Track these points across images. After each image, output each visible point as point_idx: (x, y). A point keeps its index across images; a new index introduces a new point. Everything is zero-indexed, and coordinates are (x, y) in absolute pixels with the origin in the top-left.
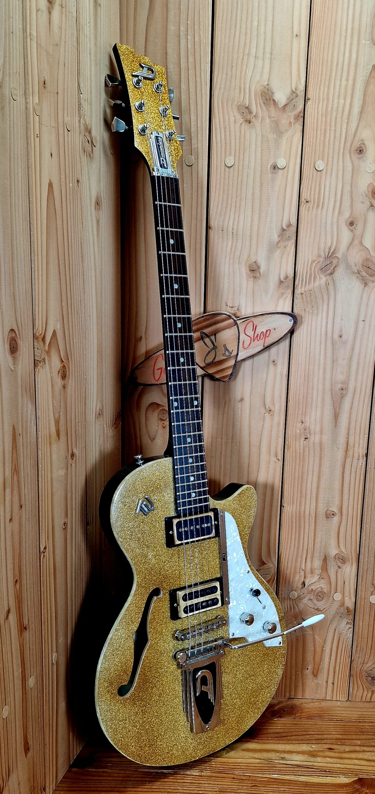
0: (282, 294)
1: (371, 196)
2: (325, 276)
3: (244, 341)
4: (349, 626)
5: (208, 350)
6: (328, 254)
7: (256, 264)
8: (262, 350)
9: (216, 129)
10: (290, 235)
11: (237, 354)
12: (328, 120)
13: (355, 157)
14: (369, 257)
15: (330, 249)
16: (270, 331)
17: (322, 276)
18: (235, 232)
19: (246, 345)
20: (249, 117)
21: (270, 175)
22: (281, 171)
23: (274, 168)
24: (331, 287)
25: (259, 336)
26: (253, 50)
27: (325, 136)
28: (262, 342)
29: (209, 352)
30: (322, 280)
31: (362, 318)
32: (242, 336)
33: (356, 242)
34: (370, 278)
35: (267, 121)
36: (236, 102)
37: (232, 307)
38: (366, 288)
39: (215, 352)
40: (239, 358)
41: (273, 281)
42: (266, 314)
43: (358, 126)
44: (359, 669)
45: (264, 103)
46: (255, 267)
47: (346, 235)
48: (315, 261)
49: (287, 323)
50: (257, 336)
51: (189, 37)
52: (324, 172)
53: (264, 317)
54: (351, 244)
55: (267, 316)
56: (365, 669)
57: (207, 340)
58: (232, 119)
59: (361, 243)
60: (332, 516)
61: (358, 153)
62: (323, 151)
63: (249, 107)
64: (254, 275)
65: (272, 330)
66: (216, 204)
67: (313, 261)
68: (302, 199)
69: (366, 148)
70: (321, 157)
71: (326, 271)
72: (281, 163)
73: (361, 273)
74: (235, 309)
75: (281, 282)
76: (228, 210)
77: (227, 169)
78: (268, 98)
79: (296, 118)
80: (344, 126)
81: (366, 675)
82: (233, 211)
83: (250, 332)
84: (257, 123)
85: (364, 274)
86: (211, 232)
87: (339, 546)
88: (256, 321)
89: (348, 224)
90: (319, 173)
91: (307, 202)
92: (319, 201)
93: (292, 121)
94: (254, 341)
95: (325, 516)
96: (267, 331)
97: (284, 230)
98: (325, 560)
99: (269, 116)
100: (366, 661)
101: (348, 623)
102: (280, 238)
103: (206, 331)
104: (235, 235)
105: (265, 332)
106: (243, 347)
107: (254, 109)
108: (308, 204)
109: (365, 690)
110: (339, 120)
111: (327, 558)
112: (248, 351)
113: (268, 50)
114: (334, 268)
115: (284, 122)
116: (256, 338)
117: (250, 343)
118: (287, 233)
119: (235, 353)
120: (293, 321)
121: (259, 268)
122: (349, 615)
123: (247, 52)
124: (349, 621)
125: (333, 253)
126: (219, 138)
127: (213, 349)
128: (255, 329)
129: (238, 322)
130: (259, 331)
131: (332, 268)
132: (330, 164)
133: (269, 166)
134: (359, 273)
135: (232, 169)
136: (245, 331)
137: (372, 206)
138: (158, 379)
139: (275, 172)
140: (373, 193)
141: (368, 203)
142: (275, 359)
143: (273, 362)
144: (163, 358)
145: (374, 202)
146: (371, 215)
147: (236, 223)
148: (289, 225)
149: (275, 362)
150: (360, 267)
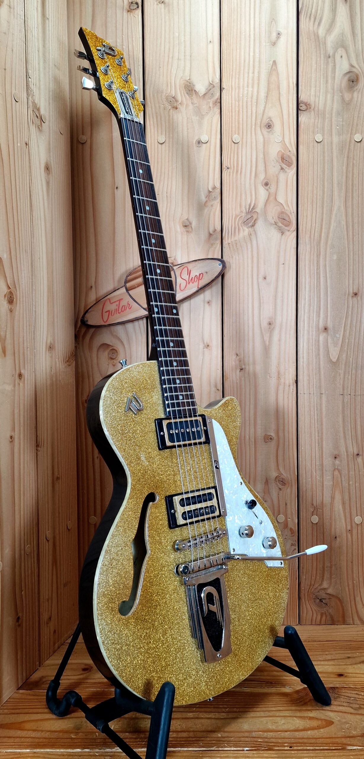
0: (212, 245)
1: (280, 161)
2: (247, 228)
3: (180, 284)
4: (293, 547)
6: (249, 210)
7: (188, 220)
8: (197, 291)
9: (149, 115)
10: (216, 196)
12: (241, 104)
13: (265, 131)
14: (283, 210)
15: (250, 205)
16: (203, 274)
17: (245, 228)
18: (169, 196)
19: (183, 287)
20: (175, 105)
21: (196, 148)
22: (204, 145)
23: (199, 143)
24: (253, 237)
25: (193, 279)
26: (176, 55)
27: (239, 116)
28: (196, 284)
30: (245, 231)
31: (282, 261)
32: (179, 279)
33: (272, 198)
34: (286, 228)
35: (191, 107)
36: (165, 93)
37: (170, 258)
38: (283, 236)
40: (177, 299)
41: (204, 234)
42: (198, 260)
43: (265, 107)
44: (306, 591)
45: (187, 93)
46: (187, 223)
47: (263, 193)
48: (238, 216)
49: (217, 267)
50: (192, 279)
51: (124, 47)
52: (240, 143)
53: (197, 263)
54: (267, 200)
55: (199, 262)
56: (312, 591)
58: (162, 106)
59: (276, 199)
60: (270, 440)
61: (267, 128)
62: (239, 127)
63: (175, 97)
64: (187, 230)
65: (205, 274)
67: (236, 216)
68: (224, 166)
69: (273, 123)
70: (237, 133)
71: (248, 224)
72: (204, 138)
73: (278, 224)
74: (173, 258)
75: (210, 235)
76: (162, 178)
77: (160, 145)
78: (190, 89)
79: (215, 103)
80: (254, 108)
81: (314, 598)
82: (166, 179)
83: (185, 276)
84: (182, 109)
85: (280, 224)
87: (278, 469)
88: (190, 266)
89: (264, 184)
90: (236, 144)
91: (228, 168)
92: (237, 166)
93: (211, 105)
94: (189, 283)
95: (263, 440)
96: (200, 275)
97: (210, 192)
98: (267, 482)
99: (192, 103)
100: (313, 583)
101: (292, 545)
102: (207, 199)
104: (169, 198)
105: (198, 275)
106: (180, 289)
107: (179, 98)
108: (229, 170)
109: (314, 612)
110: (249, 103)
111: (269, 481)
112: (184, 292)
113: (188, 53)
114: (254, 221)
115: (204, 107)
116: (191, 281)
117: (186, 286)
118: (213, 195)
120: (221, 265)
121: (191, 223)
122: (293, 536)
123: (171, 56)
124: (293, 543)
125: (253, 208)
128: (189, 273)
129: (175, 268)
130: (193, 275)
131: (253, 221)
132: (245, 137)
133: (195, 141)
134: (276, 224)
135: (164, 145)
136: (181, 275)
137: (282, 169)
138: (107, 321)
139: (200, 146)
140: (283, 159)
141: (280, 167)
142: (210, 301)
143: (208, 302)
144: (110, 302)
145: (284, 166)
146: (282, 176)
147: (169, 188)
148: (214, 188)
149: (210, 303)
150: (277, 219)
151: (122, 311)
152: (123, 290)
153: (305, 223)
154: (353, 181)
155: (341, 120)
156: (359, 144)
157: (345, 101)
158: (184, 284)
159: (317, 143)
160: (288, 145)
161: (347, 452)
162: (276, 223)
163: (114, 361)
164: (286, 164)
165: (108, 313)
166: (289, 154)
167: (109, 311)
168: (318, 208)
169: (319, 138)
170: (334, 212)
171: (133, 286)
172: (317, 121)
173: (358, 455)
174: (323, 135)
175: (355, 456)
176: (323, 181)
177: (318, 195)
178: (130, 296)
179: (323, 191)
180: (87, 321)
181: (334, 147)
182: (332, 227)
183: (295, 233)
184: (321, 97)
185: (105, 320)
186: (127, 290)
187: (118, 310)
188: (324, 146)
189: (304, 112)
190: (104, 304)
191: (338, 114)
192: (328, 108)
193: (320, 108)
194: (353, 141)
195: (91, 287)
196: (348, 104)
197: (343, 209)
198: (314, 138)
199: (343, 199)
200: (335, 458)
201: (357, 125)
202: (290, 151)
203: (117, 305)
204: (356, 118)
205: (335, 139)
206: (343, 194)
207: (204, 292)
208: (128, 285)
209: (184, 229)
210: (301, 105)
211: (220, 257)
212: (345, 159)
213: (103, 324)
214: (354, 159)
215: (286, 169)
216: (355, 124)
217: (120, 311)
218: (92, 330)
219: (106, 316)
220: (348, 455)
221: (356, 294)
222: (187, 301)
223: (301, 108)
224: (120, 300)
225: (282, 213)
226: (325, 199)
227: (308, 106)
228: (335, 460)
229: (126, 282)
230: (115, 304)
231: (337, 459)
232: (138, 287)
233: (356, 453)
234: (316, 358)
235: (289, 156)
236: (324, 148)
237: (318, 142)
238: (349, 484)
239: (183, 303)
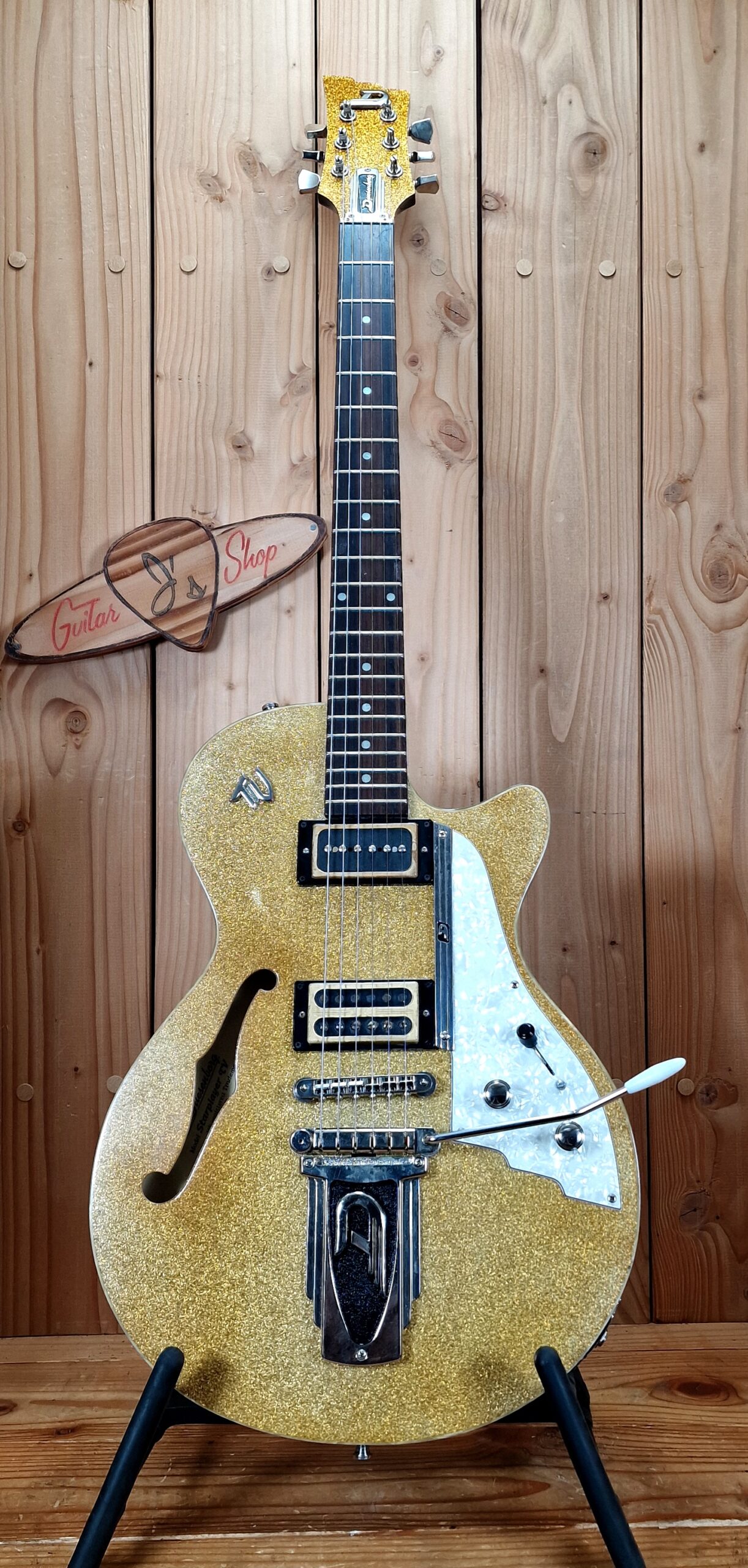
0: (297, 486)
1: (443, 314)
3: (226, 569)
5: (159, 587)
7: (245, 435)
8: (264, 585)
9: (162, 213)
10: (305, 384)
11: (216, 594)
13: (410, 251)
14: (450, 417)
16: (276, 548)
18: (203, 380)
19: (232, 573)
20: (219, 193)
21: (261, 283)
22: (280, 278)
23: (269, 272)
25: (255, 557)
26: (221, 89)
28: (260, 569)
29: (161, 592)
31: (447, 525)
32: (224, 559)
33: (425, 391)
34: (456, 454)
35: (252, 197)
36: (196, 169)
37: (204, 514)
38: (451, 472)
39: (173, 591)
40: (221, 600)
41: (279, 466)
42: (267, 517)
45: (245, 169)
46: (243, 441)
47: (405, 380)
49: (307, 535)
50: (252, 559)
51: (110, 71)
53: (262, 523)
54: (415, 395)
55: (269, 521)
57: (156, 569)
58: (190, 195)
59: (434, 394)
61: (415, 245)
63: (219, 176)
64: (242, 455)
65: (281, 547)
66: (167, 333)
68: (323, 322)
69: (428, 235)
72: (280, 264)
73: (438, 446)
74: (211, 516)
75: (294, 466)
76: (190, 346)
77: (185, 276)
78: (251, 161)
82: (198, 347)
83: (237, 551)
84: (234, 201)
85: (444, 447)
86: (160, 385)
88: (248, 531)
89: (407, 360)
91: (331, 326)
93: (295, 195)
94: (246, 567)
96: (269, 549)
97: (292, 376)
99: (255, 191)
102: (286, 389)
103: (154, 551)
104: (203, 386)
105: (266, 550)
106: (226, 579)
107: (227, 178)
112: (236, 586)
113: (246, 86)
115: (281, 199)
116: (250, 562)
117: (240, 572)
118: (299, 382)
119: (210, 591)
120: (317, 529)
121: (250, 442)
123: (210, 91)
126: (168, 228)
127: (168, 585)
128: (246, 545)
129: (215, 533)
130: (254, 549)
133: (260, 269)
134: (435, 447)
135: (192, 276)
136: (227, 550)
137: (447, 330)
138: (63, 647)
139: (270, 278)
140: (448, 309)
141: (441, 327)
142: (291, 607)
143: (289, 611)
144: (71, 605)
145: (452, 325)
146: (447, 346)
147: (204, 367)
148: (302, 368)
149: (292, 612)
150: (436, 434)
151: (97, 626)
152: (102, 580)
153: (496, 444)
154: (596, 354)
155: (572, 231)
156: (610, 281)
157: (578, 193)
158: (233, 567)
159: (520, 278)
160: (458, 280)
161: (590, 937)
162: (434, 444)
163: (79, 737)
164: (454, 321)
165: (66, 629)
166: (461, 298)
167: (68, 626)
168: (523, 413)
169: (524, 267)
170: (559, 423)
171: (122, 572)
172: (519, 232)
173: (613, 943)
174: (534, 261)
175: (607, 945)
176: (535, 358)
177: (524, 386)
178: (116, 592)
179: (535, 377)
180: (20, 646)
181: (557, 287)
182: (553, 454)
183: (475, 466)
184: (528, 184)
185: (60, 646)
186: (110, 580)
187: (90, 625)
188: (535, 283)
189: (494, 214)
190: (58, 610)
191: (565, 218)
192: (543, 207)
193: (526, 206)
194: (597, 276)
195: (31, 575)
196: (584, 199)
197: (576, 416)
198: (515, 268)
199: (576, 396)
200: (565, 950)
201: (605, 243)
202: (463, 293)
203: (86, 613)
204: (602, 228)
205: (560, 271)
206: (576, 386)
207: (278, 588)
208: (112, 569)
209: (234, 454)
210: (487, 198)
211: (314, 512)
212: (581, 313)
213: (55, 653)
214: (598, 313)
215: (456, 331)
216: (601, 240)
217: (93, 625)
218: (30, 670)
219: (61, 635)
220: (591, 944)
221: (606, 597)
222: (242, 607)
223: (486, 205)
224: (92, 603)
225: (448, 422)
226: (539, 396)
227: (500, 200)
228: (564, 955)
229: (107, 562)
230: (82, 611)
231: (569, 954)
232: (133, 573)
233: (608, 938)
234: (522, 735)
235: (461, 304)
236: (535, 288)
237: (523, 276)
238: (594, 1008)
239: (232, 612)
